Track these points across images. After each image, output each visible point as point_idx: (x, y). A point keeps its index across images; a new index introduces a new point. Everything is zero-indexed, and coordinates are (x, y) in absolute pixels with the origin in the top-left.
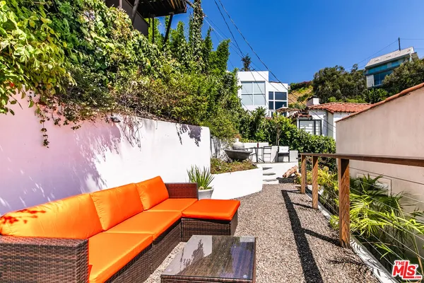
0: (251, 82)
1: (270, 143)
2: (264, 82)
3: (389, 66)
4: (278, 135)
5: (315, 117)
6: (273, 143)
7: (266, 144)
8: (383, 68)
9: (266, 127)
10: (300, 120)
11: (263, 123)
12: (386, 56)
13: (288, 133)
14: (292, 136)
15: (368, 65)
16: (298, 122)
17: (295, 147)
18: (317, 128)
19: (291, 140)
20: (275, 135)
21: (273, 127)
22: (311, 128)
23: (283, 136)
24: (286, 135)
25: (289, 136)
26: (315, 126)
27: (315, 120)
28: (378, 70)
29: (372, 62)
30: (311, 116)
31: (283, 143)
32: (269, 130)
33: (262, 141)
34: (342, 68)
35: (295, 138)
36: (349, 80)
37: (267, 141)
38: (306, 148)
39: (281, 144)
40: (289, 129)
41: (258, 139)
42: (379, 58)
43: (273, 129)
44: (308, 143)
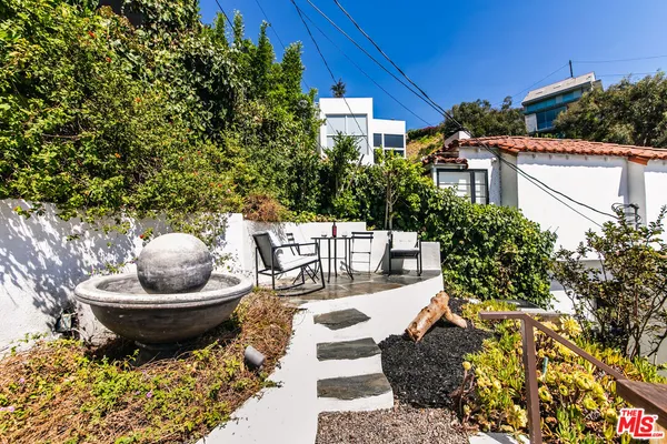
0: (343, 116)
1: (369, 224)
2: (365, 115)
3: (559, 100)
4: (390, 204)
5: (473, 164)
6: (377, 222)
7: (361, 226)
8: (550, 104)
9: (361, 185)
10: (438, 171)
11: (353, 175)
12: (552, 86)
13: (414, 198)
14: (424, 206)
15: (526, 99)
16: (435, 174)
17: (432, 234)
18: (478, 188)
19: (421, 216)
20: (382, 203)
21: (378, 184)
22: (464, 188)
23: (402, 205)
24: (409, 203)
25: (416, 207)
26: (473, 185)
27: (473, 172)
28: (542, 106)
29: (532, 96)
30: (465, 162)
31: (403, 224)
32: (367, 192)
33: (351, 218)
34: (487, 104)
35: (432, 210)
36: (500, 120)
37: (362, 219)
38: (459, 235)
39: (398, 226)
40: (417, 188)
41: (340, 213)
42: (542, 90)
43: (376, 189)
44: (464, 223)
